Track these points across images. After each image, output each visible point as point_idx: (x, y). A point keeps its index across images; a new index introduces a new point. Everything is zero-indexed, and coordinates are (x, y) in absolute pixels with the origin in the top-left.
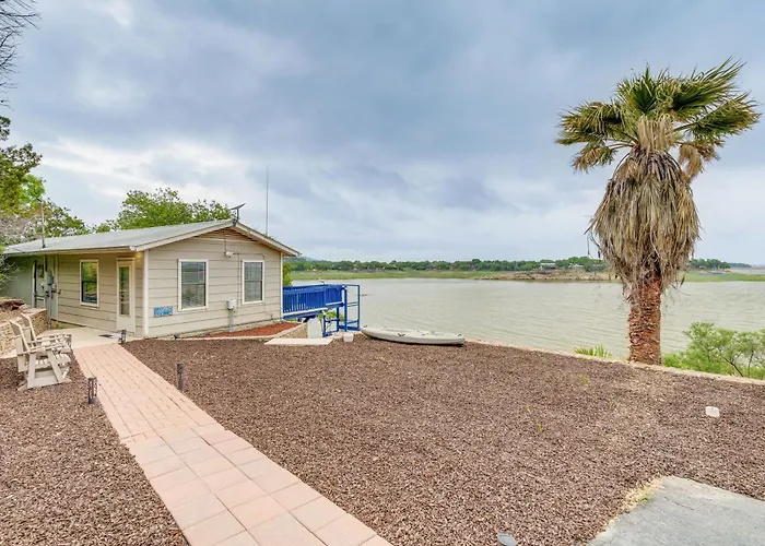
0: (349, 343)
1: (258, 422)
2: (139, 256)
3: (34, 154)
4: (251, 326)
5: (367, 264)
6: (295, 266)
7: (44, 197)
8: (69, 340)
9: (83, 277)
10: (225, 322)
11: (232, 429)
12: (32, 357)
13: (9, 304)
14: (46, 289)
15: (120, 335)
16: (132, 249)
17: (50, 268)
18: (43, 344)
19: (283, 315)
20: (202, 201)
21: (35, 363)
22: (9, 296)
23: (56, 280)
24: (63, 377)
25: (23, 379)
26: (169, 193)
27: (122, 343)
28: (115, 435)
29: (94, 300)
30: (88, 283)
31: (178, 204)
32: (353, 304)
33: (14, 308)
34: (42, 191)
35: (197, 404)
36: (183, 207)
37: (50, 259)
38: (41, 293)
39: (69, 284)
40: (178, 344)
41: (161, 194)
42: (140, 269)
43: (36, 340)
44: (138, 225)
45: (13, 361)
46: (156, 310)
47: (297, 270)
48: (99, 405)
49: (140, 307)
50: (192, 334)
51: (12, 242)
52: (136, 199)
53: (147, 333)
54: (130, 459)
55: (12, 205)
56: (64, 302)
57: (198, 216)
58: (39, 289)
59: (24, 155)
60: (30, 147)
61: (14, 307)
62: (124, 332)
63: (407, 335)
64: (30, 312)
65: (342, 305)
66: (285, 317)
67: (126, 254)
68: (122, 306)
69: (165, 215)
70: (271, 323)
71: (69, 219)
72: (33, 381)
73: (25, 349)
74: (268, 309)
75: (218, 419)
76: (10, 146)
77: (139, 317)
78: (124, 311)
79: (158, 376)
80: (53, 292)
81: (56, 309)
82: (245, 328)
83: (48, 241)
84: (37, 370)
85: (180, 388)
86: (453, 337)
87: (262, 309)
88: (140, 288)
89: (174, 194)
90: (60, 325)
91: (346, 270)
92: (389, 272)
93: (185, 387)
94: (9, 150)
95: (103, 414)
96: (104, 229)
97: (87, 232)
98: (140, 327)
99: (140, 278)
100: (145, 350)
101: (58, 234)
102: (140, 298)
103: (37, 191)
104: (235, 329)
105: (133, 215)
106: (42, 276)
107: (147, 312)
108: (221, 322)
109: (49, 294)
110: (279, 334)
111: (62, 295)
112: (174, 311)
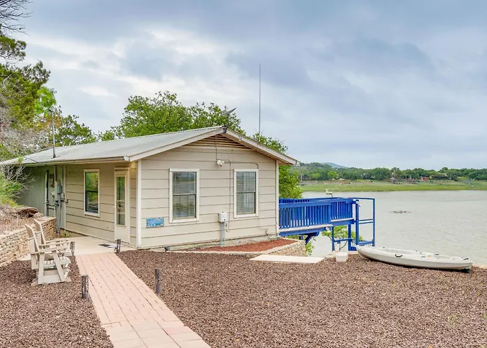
0: (341, 264)
1: (213, 323)
2: (133, 166)
3: (45, 71)
4: (243, 242)
5: (409, 172)
6: (317, 175)
7: (55, 107)
8: (72, 247)
9: (86, 187)
10: (216, 237)
11: (189, 326)
12: (42, 257)
13: (25, 212)
14: (56, 199)
15: (115, 245)
16: (126, 159)
17: (60, 177)
18: (51, 247)
19: (279, 231)
20: (200, 104)
21: (43, 264)
22: (26, 205)
23: (64, 191)
24: (64, 277)
25: (35, 277)
26: (168, 97)
27: (118, 252)
28: (98, 321)
29: (95, 210)
30: (91, 192)
31: (177, 108)
32: (365, 222)
33: (30, 216)
34: (53, 101)
35: (168, 306)
36: (182, 111)
37: (60, 170)
38: (52, 203)
39: (74, 194)
40: (167, 255)
41: (160, 98)
42: (134, 179)
43: (45, 244)
44: (138, 132)
45: (29, 263)
46: (148, 221)
47: (320, 179)
48: (89, 300)
49: (134, 218)
50: (183, 247)
51: (30, 152)
52: (137, 105)
53: (141, 244)
54: (105, 338)
55: (28, 119)
56: (71, 211)
57: (196, 121)
58: (50, 198)
59: (37, 72)
60: (41, 65)
61: (29, 214)
62: (119, 242)
63: (405, 256)
64: (42, 219)
65: (352, 222)
66: (281, 234)
67: (122, 165)
68: (119, 216)
69: (164, 120)
70: (265, 239)
71: (77, 126)
72: (43, 278)
73: (36, 250)
74: (262, 223)
75: (181, 318)
76: (25, 66)
77: (134, 228)
78: (121, 221)
79: (141, 281)
80: (62, 201)
81: (65, 218)
82: (237, 243)
83: (59, 150)
84: (45, 270)
85: (157, 292)
86: (457, 260)
87: (254, 223)
88: (134, 198)
89: (172, 98)
90: (68, 234)
91: (381, 179)
92: (439, 182)
93: (161, 291)
94: (25, 69)
95: (91, 307)
96: (108, 137)
97: (94, 140)
98: (134, 237)
99: (134, 188)
100: (136, 259)
101: (68, 142)
102: (134, 208)
103: (50, 103)
104: (226, 244)
105: (134, 122)
106: (53, 186)
107: (140, 223)
108: (212, 236)
109: (60, 203)
110: (269, 251)
111: (69, 205)
112: (166, 223)
